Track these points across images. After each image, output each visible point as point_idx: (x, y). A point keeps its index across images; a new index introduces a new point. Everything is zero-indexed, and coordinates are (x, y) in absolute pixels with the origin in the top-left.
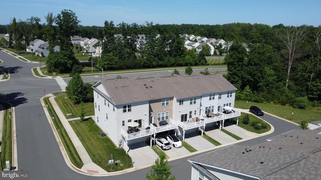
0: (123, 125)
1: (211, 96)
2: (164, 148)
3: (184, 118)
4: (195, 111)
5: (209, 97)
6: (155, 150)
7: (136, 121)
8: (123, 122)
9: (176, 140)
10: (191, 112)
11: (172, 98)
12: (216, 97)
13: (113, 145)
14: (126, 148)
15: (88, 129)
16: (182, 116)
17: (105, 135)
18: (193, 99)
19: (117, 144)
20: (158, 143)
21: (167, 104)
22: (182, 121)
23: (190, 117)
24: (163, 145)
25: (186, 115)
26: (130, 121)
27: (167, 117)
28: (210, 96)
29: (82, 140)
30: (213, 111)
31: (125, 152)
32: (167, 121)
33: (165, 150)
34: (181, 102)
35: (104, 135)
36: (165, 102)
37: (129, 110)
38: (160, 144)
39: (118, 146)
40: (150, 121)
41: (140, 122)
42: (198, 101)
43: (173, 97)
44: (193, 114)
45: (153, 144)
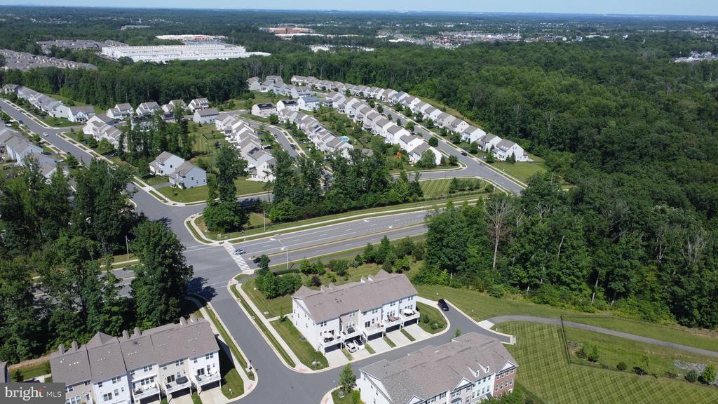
0: (321, 336)
1: (392, 303)
3: (368, 324)
4: (377, 318)
5: (390, 305)
7: (330, 332)
8: (321, 333)
9: (360, 343)
10: (373, 320)
11: (357, 311)
12: (397, 303)
13: (314, 349)
15: (290, 331)
17: (305, 339)
18: (374, 310)
20: (346, 347)
22: (366, 326)
23: (373, 323)
24: (350, 349)
25: (369, 322)
26: (325, 332)
30: (394, 314)
32: (354, 328)
33: (352, 352)
34: (364, 313)
36: (352, 314)
37: (325, 325)
38: (348, 348)
39: (317, 350)
40: (341, 330)
41: (332, 332)
42: (380, 310)
43: (359, 310)
44: (375, 320)
45: (343, 348)
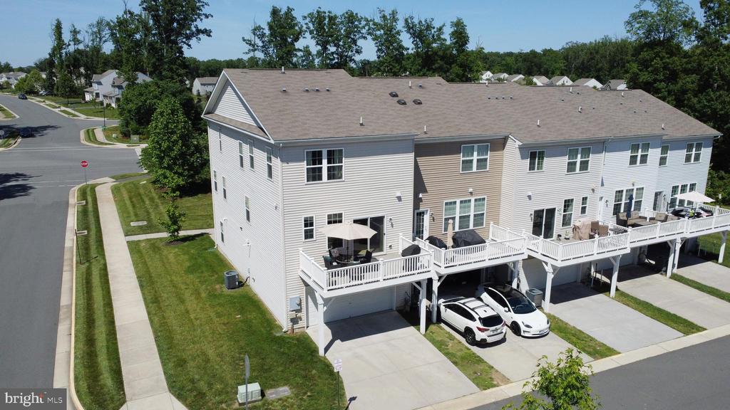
0: (309, 235)
1: (638, 148)
2: (479, 336)
3: (543, 223)
4: (585, 199)
5: (628, 154)
6: (440, 345)
7: (361, 221)
8: (309, 222)
10: (568, 204)
11: (499, 144)
12: (654, 154)
13: (268, 321)
14: (319, 333)
15: (188, 264)
16: (538, 214)
17: (241, 284)
19: (282, 318)
20: (449, 315)
21: (482, 163)
22: (536, 231)
23: (566, 222)
24: (474, 325)
25: (551, 212)
26: (335, 219)
27: (479, 218)
28: (635, 148)
29: (154, 302)
30: (638, 205)
31: (315, 350)
32: (480, 231)
33: (483, 344)
34: (535, 155)
35: (236, 283)
36: (475, 157)
37: (334, 174)
38: (461, 322)
39: (285, 324)
43: (505, 139)
44: (576, 209)
45: (429, 322)
